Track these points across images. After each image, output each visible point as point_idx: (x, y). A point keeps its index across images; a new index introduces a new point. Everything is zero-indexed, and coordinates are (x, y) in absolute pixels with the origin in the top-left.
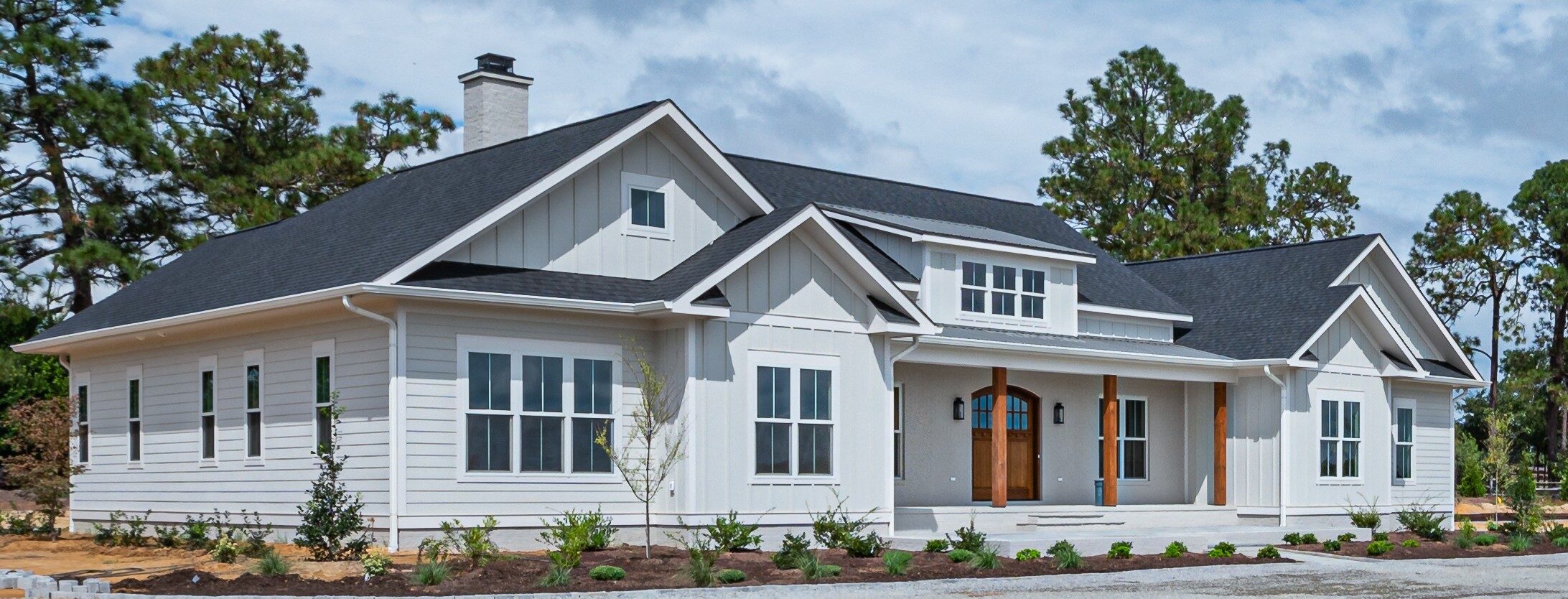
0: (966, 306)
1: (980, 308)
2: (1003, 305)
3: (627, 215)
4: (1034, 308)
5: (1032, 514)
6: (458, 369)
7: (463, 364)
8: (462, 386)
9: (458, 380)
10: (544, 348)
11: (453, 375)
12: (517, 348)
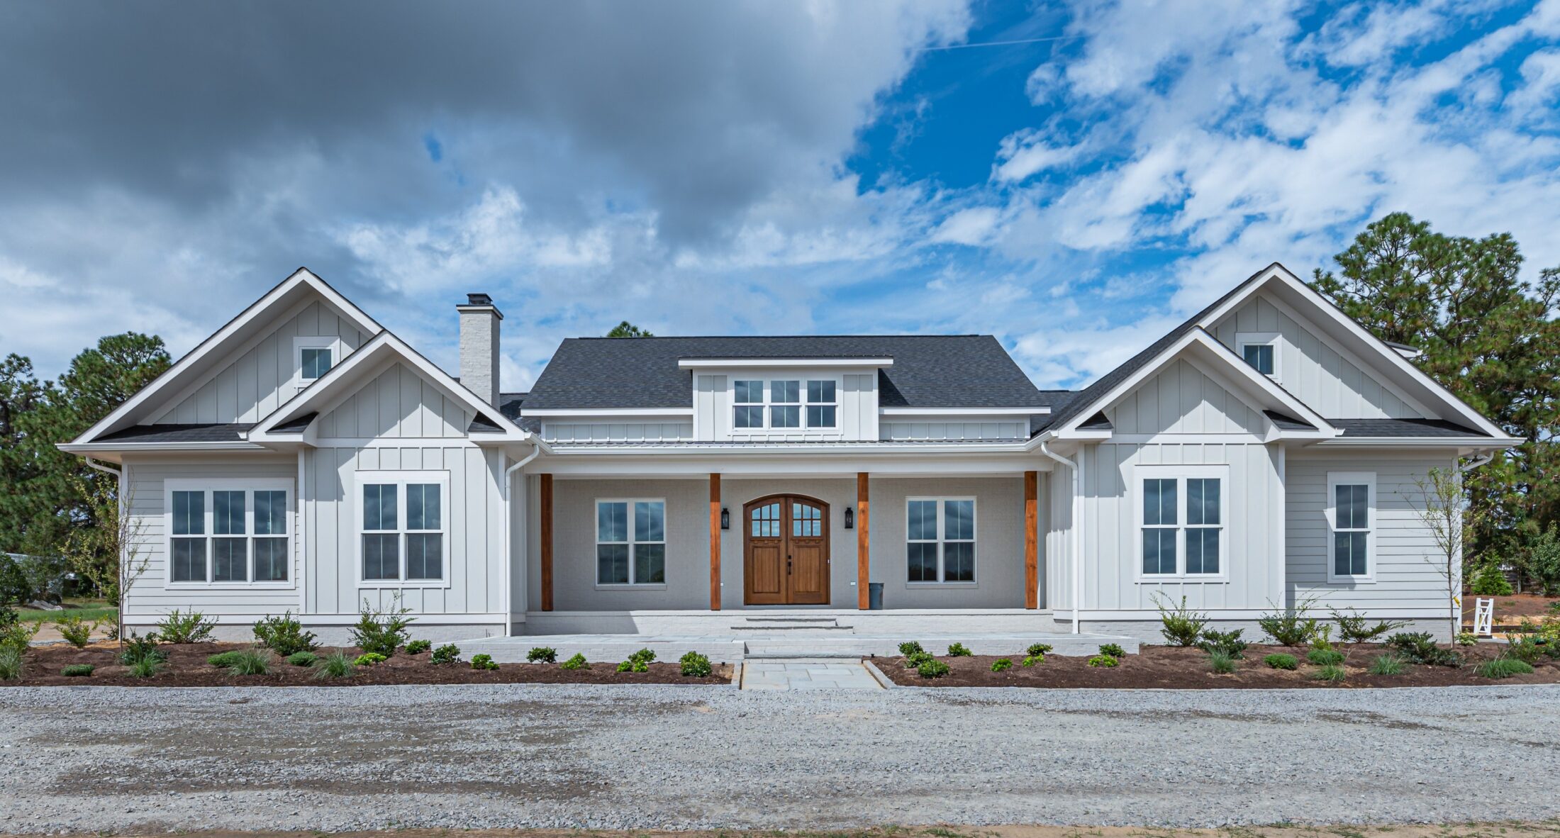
0: (740, 422)
1: (757, 422)
2: (785, 418)
3: (298, 373)
4: (824, 417)
5: (749, 617)
6: (165, 504)
7: (169, 501)
8: (168, 519)
9: (165, 515)
10: (229, 485)
11: (159, 511)
12: (209, 487)
